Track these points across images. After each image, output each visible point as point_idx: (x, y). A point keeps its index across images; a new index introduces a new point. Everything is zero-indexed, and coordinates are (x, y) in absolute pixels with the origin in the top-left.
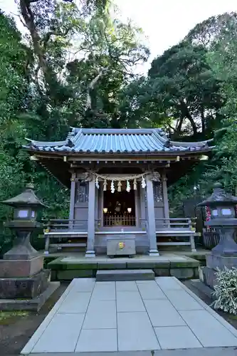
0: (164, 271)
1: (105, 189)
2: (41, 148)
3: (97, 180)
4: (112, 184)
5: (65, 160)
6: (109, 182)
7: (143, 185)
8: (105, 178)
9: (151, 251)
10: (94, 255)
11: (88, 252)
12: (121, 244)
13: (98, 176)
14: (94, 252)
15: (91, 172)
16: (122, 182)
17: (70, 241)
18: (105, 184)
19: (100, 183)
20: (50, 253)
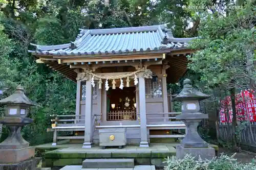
0: (145, 160)
1: (100, 87)
2: (44, 52)
3: (93, 79)
4: (107, 82)
5: (59, 63)
6: (104, 81)
7: (136, 82)
8: (100, 76)
9: (142, 143)
10: (90, 146)
11: (85, 143)
12: (112, 137)
13: (94, 75)
14: (90, 143)
15: (87, 72)
16: (116, 80)
17: (76, 134)
18: (100, 83)
19: (96, 82)
20: (57, 144)
